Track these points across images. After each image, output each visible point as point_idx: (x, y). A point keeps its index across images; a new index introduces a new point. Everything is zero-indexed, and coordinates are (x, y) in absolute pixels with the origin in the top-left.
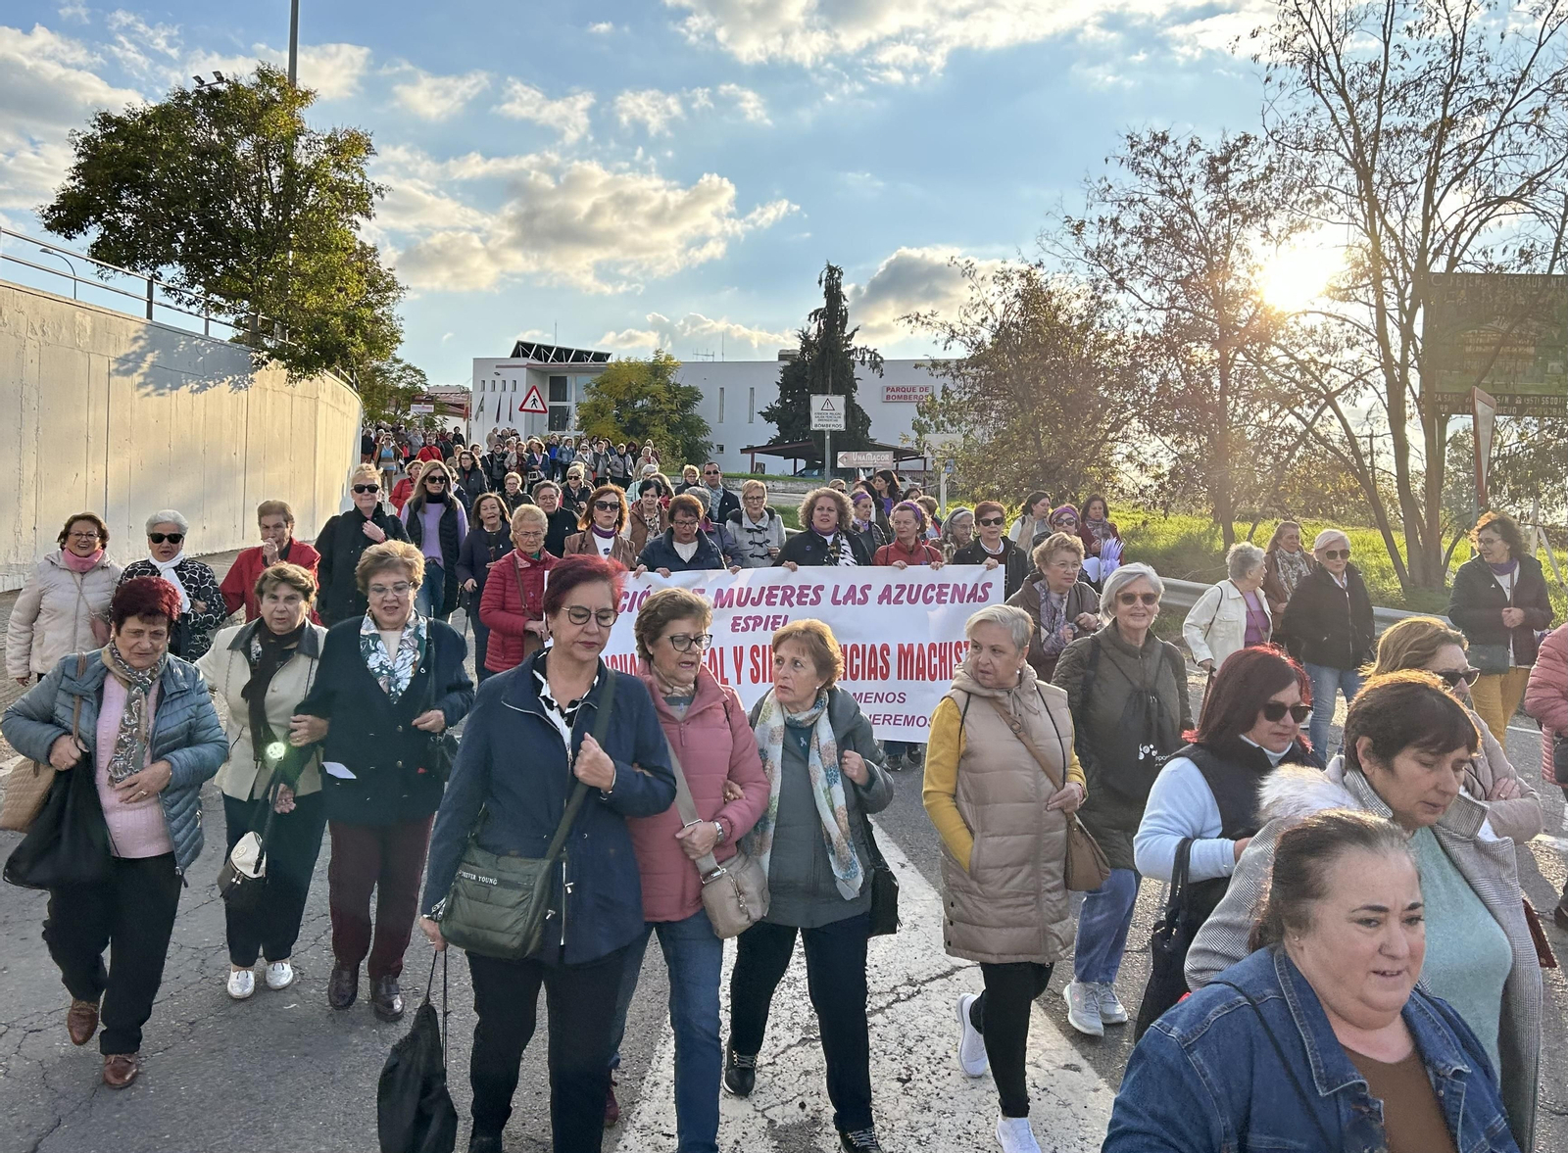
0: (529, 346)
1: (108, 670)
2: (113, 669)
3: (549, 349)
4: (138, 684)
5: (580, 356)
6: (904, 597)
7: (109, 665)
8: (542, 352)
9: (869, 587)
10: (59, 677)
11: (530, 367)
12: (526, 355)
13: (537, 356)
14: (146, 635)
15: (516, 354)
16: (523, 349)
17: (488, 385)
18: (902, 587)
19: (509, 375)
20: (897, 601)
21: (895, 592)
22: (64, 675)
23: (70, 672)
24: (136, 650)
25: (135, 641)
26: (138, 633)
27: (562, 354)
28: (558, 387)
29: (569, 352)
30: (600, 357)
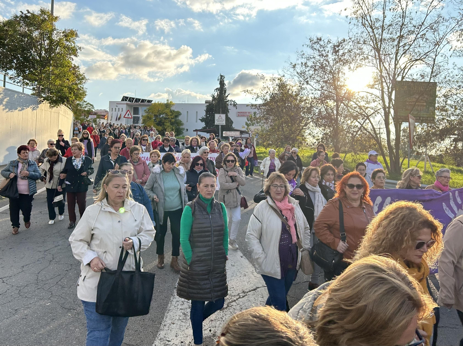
0: (127, 98)
3: (133, 99)
5: (143, 101)
11: (127, 104)
13: (130, 101)
15: (123, 100)
17: (114, 110)
19: (120, 106)
27: (137, 100)
28: (136, 110)
29: (139, 100)
30: (149, 101)
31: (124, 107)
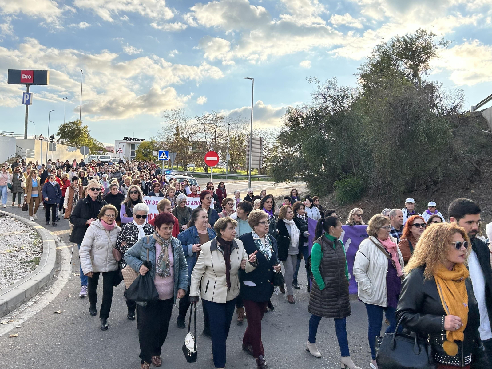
0: (127, 138)
1: (156, 241)
2: (157, 240)
3: (131, 138)
4: (165, 244)
5: (138, 140)
6: (195, 204)
7: (156, 239)
8: (130, 139)
9: (189, 202)
10: (142, 243)
11: (127, 143)
12: (126, 140)
13: (129, 140)
14: (168, 228)
15: (124, 140)
16: (126, 139)
17: (118, 146)
18: (195, 202)
19: (122, 144)
20: (194, 205)
21: (194, 203)
22: (143, 242)
23: (145, 241)
24: (166, 233)
25: (165, 231)
26: (166, 228)
27: (134, 139)
28: (133, 146)
29: (135, 139)
30: (142, 140)
31: (124, 144)
